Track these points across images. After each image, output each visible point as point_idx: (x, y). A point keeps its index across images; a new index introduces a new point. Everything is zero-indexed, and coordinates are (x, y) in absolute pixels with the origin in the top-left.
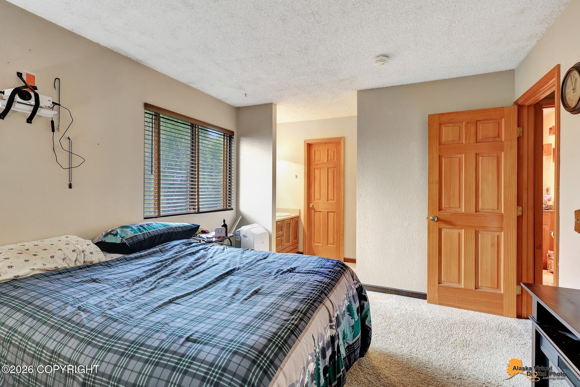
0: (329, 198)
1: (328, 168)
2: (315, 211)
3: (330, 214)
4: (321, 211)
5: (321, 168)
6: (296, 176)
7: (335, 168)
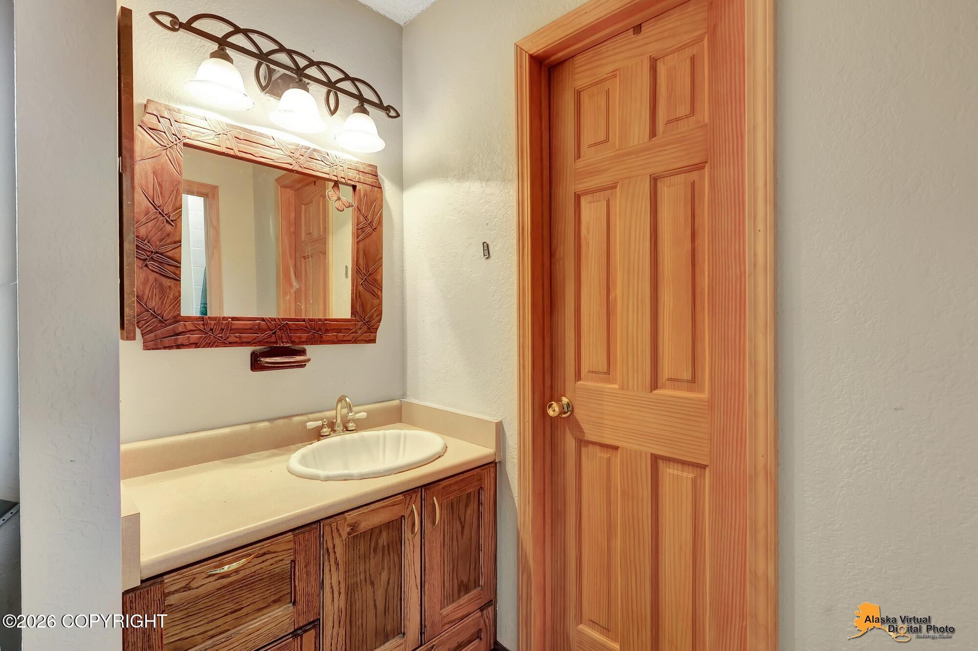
0: (666, 371)
1: (655, 180)
2: (582, 443)
3: (669, 472)
4: (616, 448)
5: (613, 187)
6: (486, 248)
7: (699, 167)
